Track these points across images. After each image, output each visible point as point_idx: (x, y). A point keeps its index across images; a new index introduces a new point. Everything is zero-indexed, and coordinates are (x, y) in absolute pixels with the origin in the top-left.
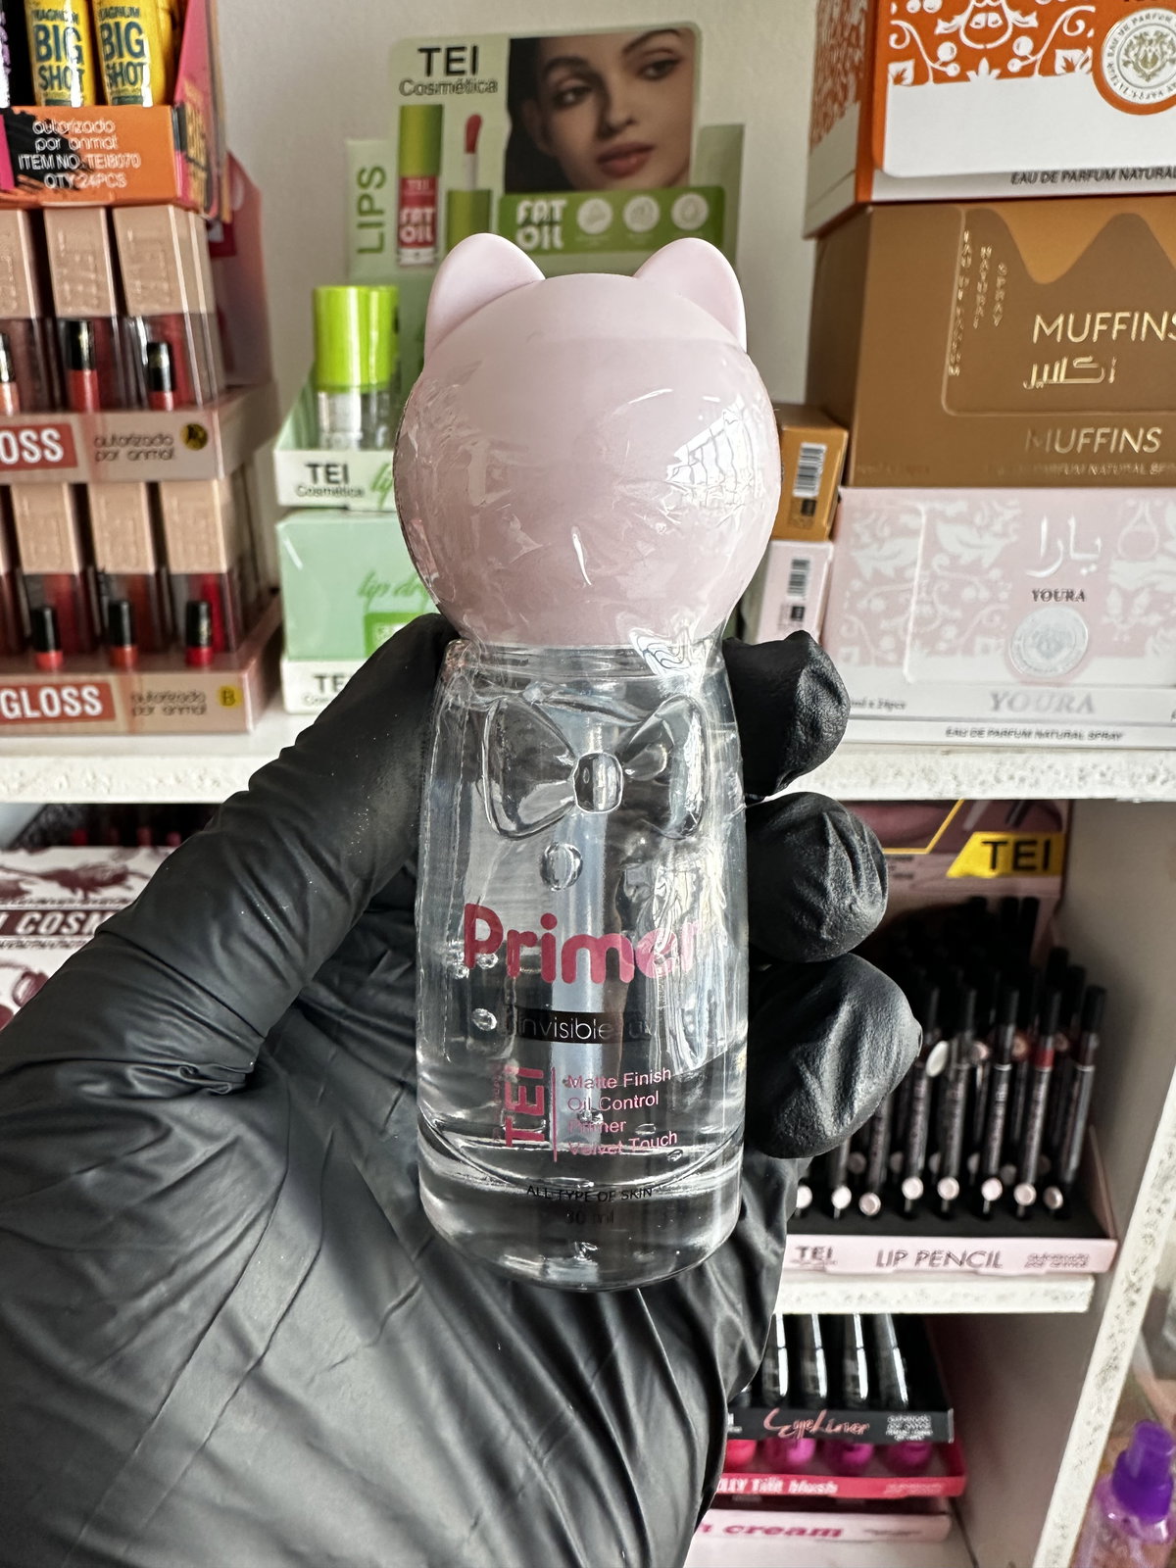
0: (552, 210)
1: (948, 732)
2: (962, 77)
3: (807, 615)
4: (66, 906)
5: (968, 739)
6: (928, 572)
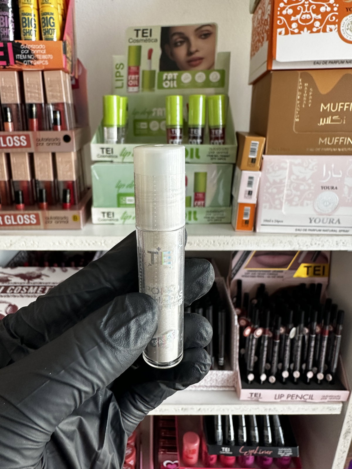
0: (173, 76)
1: (296, 230)
2: (299, 33)
3: (253, 194)
4: (23, 285)
5: (302, 232)
6: (290, 181)
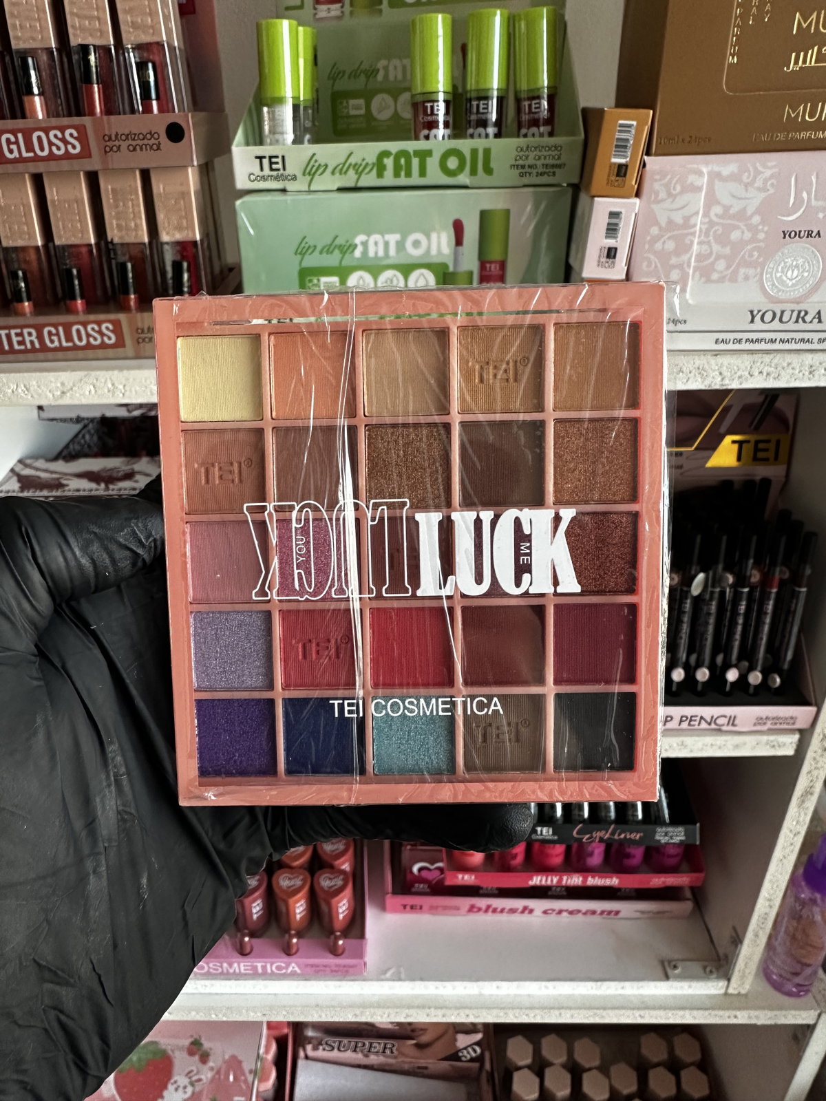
1: (717, 341)
3: (619, 254)
5: (731, 346)
6: (707, 220)
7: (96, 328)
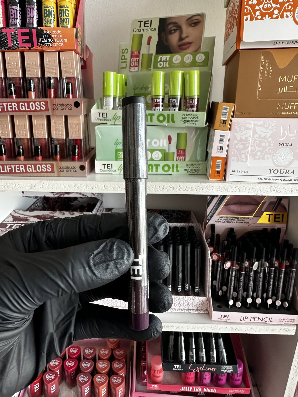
1: (259, 179)
2: (262, 19)
3: (224, 149)
5: (263, 181)
6: (253, 139)
7: (45, 166)
